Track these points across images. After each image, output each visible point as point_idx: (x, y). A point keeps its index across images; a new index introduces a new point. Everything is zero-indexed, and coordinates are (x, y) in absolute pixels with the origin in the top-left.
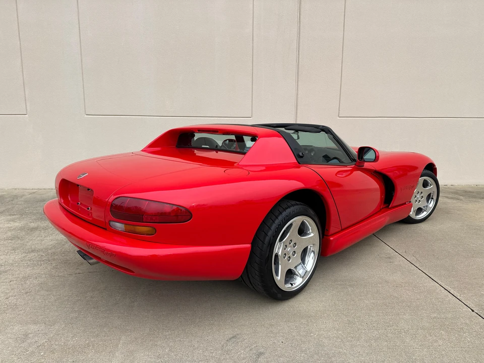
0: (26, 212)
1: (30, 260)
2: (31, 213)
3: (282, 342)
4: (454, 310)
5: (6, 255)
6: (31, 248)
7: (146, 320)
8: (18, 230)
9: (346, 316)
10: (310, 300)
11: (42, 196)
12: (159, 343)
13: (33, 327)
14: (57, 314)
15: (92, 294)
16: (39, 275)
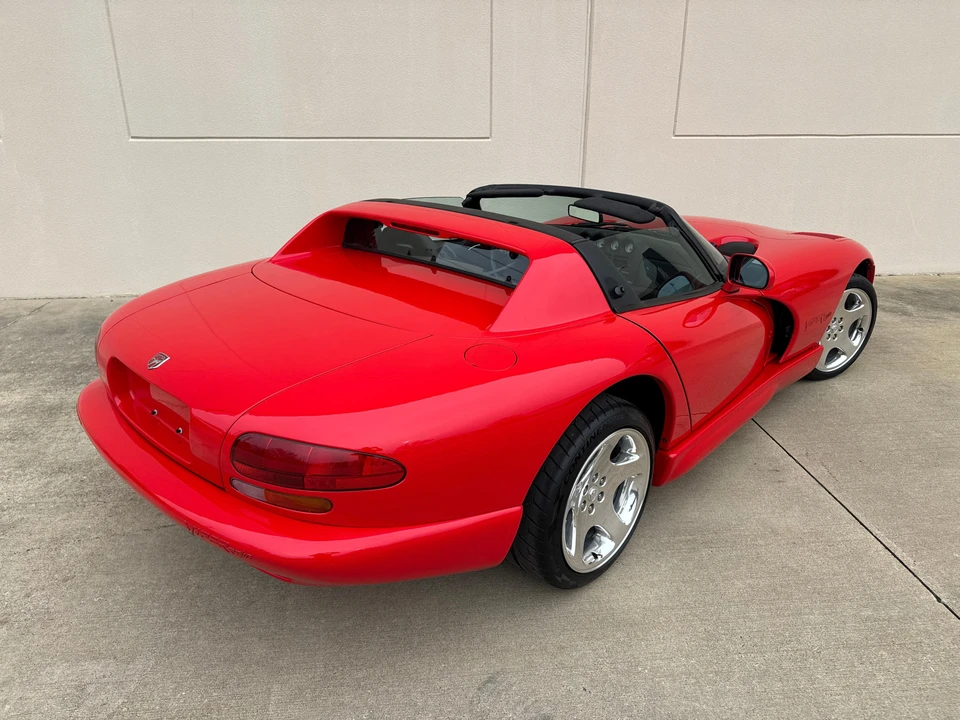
0: (30, 365)
1: (58, 494)
2: (41, 366)
3: (585, 689)
4: (904, 599)
5: (8, 482)
6: (57, 462)
7: (314, 644)
8: (23, 413)
9: (702, 620)
10: (630, 583)
11: (59, 317)
12: (347, 699)
13: (93, 669)
14: (135, 633)
15: (198, 579)
16: (84, 533)
